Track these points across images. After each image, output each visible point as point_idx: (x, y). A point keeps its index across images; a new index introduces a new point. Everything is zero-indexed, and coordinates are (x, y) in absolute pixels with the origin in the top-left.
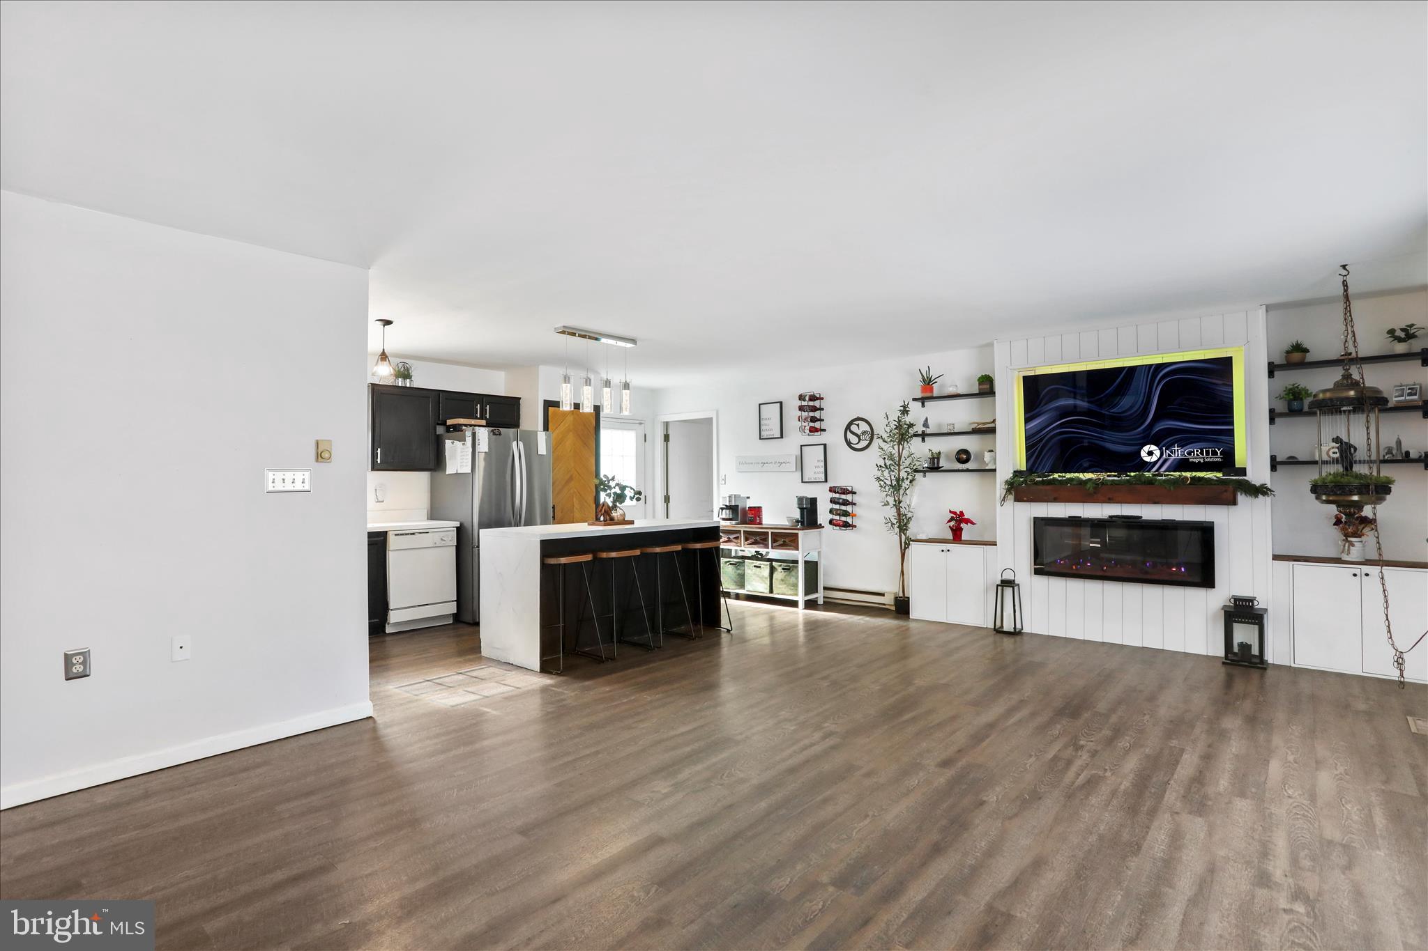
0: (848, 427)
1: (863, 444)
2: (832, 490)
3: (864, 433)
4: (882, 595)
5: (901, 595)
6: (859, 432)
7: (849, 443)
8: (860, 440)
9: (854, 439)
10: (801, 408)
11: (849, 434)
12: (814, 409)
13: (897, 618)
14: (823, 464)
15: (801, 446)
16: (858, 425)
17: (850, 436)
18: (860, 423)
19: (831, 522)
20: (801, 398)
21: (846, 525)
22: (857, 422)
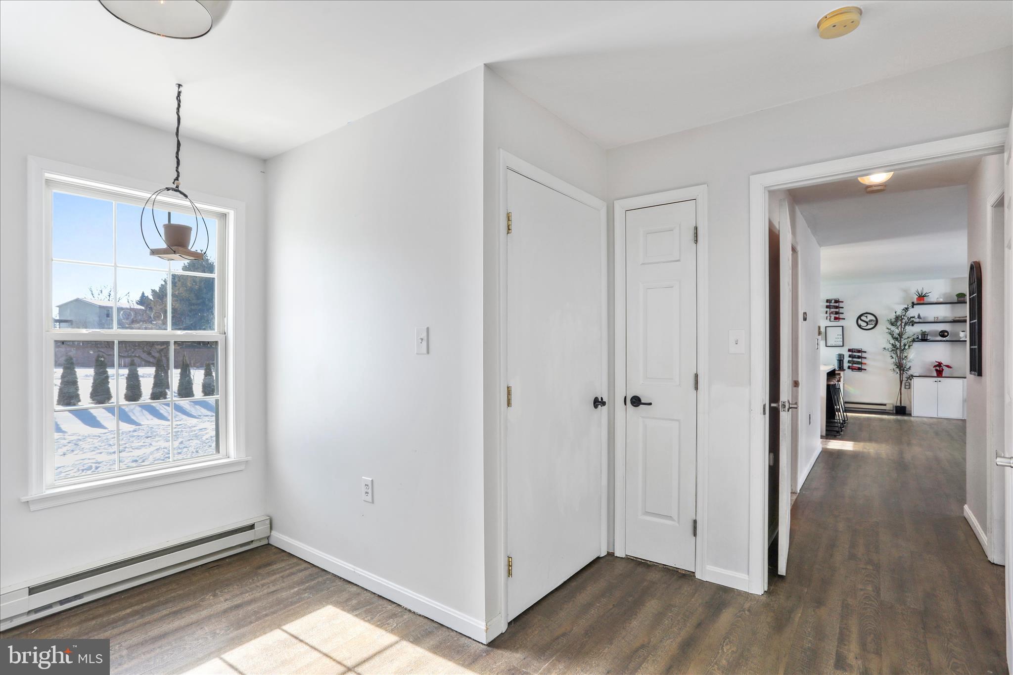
0: (859, 317)
1: (870, 327)
2: (849, 350)
3: (871, 321)
4: (885, 405)
5: (898, 404)
6: (867, 320)
7: (860, 326)
8: (867, 324)
9: (863, 324)
10: (827, 307)
11: (859, 321)
12: (837, 307)
13: (896, 415)
14: (842, 337)
15: (826, 327)
16: (867, 317)
17: (860, 322)
18: (868, 315)
19: (849, 367)
20: (827, 301)
21: (860, 369)
22: (866, 315)
